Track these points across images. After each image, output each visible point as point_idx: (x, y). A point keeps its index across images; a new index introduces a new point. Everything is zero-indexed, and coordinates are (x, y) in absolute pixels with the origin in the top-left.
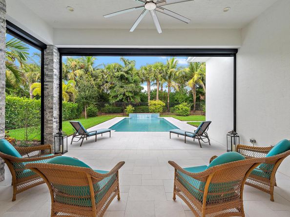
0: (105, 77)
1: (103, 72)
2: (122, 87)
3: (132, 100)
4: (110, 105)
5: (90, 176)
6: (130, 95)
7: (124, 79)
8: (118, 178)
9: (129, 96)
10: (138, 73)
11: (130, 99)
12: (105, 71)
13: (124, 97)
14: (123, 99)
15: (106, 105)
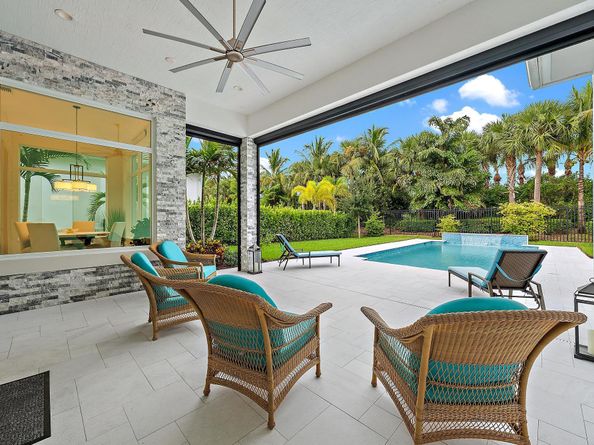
0: (401, 162)
1: (397, 154)
2: (433, 178)
3: (457, 204)
4: (413, 215)
5: (262, 312)
6: (452, 192)
7: (440, 161)
8: (317, 334)
9: (449, 197)
10: (476, 143)
11: (453, 202)
12: (401, 152)
13: (439, 199)
14: (434, 202)
15: (405, 216)
